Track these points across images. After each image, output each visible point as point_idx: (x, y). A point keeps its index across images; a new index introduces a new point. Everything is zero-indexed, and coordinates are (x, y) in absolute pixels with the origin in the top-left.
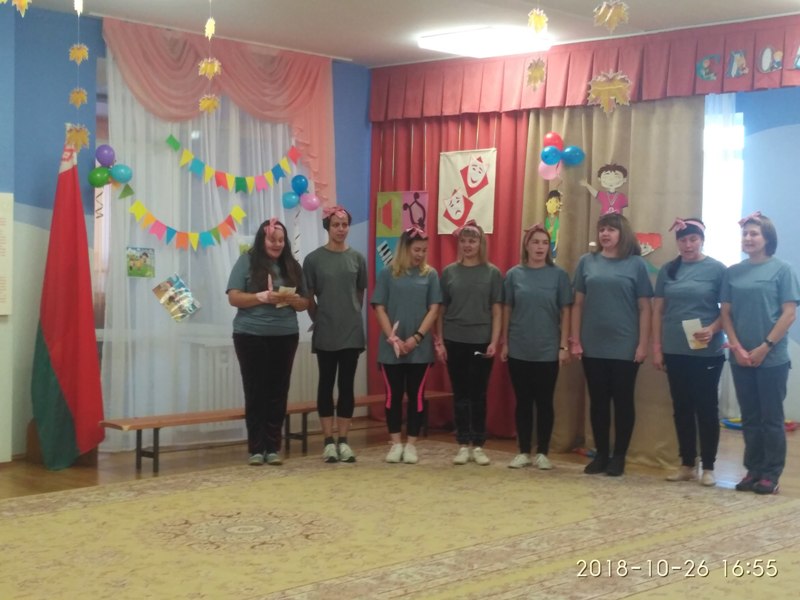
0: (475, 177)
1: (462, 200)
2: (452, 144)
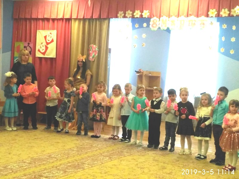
0: (49, 39)
1: (44, 46)
2: (41, 27)
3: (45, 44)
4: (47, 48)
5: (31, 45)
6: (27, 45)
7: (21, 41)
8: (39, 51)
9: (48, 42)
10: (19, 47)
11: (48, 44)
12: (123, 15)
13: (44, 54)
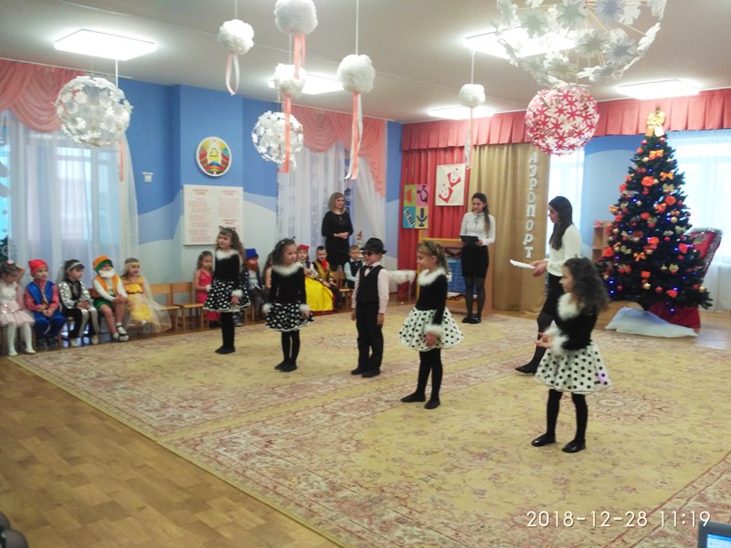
0: (454, 178)
1: (447, 189)
2: (442, 162)
3: (448, 185)
4: (451, 191)
6: (421, 188)
7: (413, 183)
8: (440, 196)
9: (453, 182)
10: (410, 193)
11: (452, 185)
13: (446, 200)
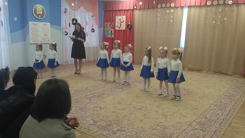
0: (122, 20)
2: (118, 15)
5: (113, 24)
6: (111, 24)
7: (108, 22)
8: (117, 26)
9: (122, 22)
10: (107, 25)
12: (161, 6)
13: (119, 28)
